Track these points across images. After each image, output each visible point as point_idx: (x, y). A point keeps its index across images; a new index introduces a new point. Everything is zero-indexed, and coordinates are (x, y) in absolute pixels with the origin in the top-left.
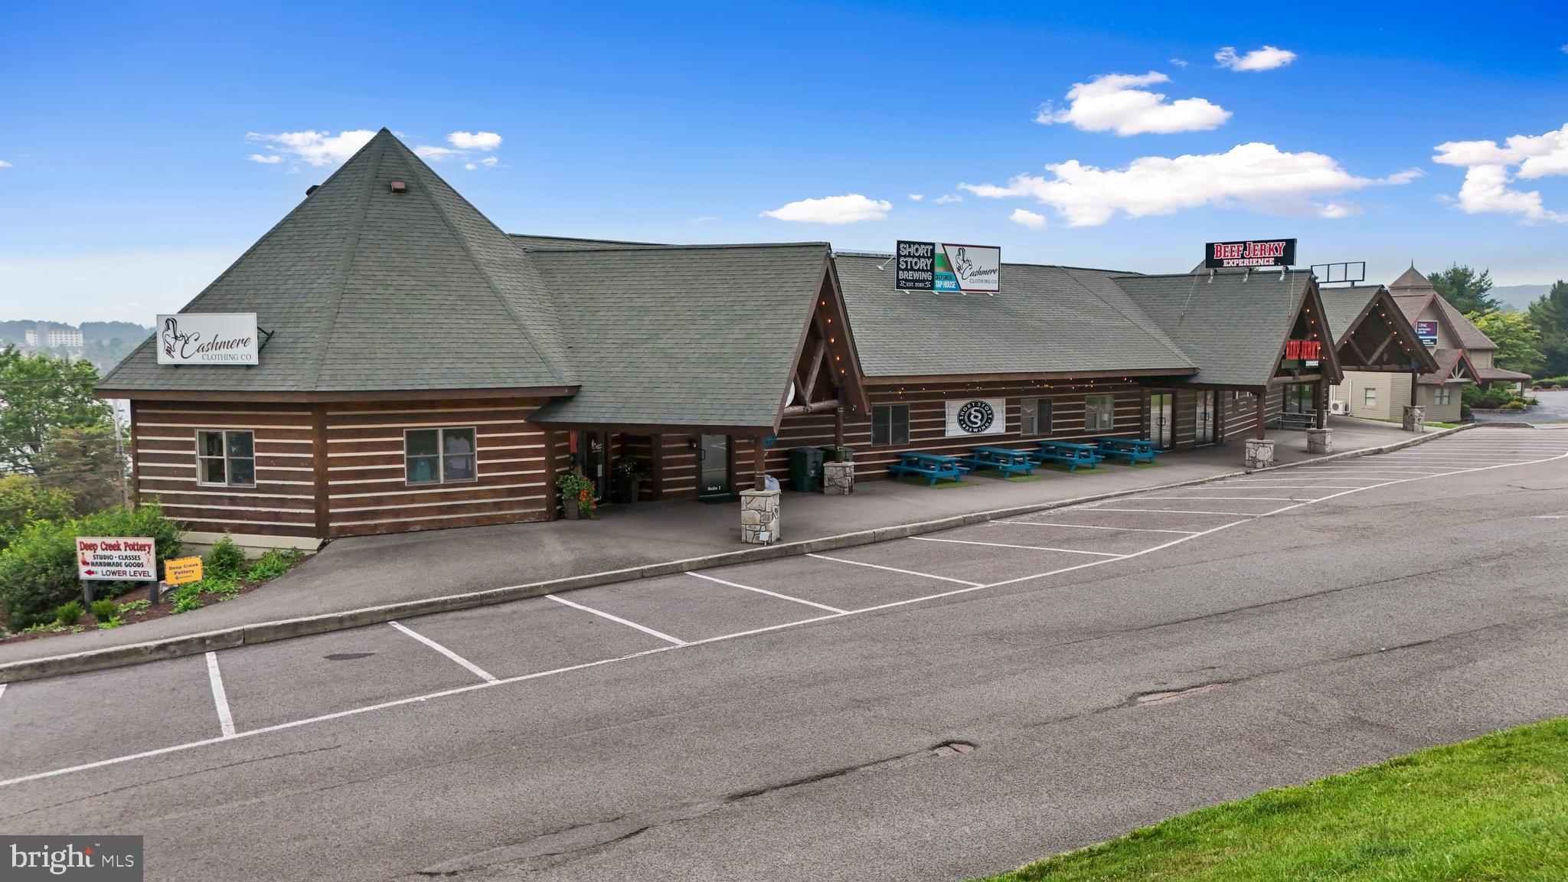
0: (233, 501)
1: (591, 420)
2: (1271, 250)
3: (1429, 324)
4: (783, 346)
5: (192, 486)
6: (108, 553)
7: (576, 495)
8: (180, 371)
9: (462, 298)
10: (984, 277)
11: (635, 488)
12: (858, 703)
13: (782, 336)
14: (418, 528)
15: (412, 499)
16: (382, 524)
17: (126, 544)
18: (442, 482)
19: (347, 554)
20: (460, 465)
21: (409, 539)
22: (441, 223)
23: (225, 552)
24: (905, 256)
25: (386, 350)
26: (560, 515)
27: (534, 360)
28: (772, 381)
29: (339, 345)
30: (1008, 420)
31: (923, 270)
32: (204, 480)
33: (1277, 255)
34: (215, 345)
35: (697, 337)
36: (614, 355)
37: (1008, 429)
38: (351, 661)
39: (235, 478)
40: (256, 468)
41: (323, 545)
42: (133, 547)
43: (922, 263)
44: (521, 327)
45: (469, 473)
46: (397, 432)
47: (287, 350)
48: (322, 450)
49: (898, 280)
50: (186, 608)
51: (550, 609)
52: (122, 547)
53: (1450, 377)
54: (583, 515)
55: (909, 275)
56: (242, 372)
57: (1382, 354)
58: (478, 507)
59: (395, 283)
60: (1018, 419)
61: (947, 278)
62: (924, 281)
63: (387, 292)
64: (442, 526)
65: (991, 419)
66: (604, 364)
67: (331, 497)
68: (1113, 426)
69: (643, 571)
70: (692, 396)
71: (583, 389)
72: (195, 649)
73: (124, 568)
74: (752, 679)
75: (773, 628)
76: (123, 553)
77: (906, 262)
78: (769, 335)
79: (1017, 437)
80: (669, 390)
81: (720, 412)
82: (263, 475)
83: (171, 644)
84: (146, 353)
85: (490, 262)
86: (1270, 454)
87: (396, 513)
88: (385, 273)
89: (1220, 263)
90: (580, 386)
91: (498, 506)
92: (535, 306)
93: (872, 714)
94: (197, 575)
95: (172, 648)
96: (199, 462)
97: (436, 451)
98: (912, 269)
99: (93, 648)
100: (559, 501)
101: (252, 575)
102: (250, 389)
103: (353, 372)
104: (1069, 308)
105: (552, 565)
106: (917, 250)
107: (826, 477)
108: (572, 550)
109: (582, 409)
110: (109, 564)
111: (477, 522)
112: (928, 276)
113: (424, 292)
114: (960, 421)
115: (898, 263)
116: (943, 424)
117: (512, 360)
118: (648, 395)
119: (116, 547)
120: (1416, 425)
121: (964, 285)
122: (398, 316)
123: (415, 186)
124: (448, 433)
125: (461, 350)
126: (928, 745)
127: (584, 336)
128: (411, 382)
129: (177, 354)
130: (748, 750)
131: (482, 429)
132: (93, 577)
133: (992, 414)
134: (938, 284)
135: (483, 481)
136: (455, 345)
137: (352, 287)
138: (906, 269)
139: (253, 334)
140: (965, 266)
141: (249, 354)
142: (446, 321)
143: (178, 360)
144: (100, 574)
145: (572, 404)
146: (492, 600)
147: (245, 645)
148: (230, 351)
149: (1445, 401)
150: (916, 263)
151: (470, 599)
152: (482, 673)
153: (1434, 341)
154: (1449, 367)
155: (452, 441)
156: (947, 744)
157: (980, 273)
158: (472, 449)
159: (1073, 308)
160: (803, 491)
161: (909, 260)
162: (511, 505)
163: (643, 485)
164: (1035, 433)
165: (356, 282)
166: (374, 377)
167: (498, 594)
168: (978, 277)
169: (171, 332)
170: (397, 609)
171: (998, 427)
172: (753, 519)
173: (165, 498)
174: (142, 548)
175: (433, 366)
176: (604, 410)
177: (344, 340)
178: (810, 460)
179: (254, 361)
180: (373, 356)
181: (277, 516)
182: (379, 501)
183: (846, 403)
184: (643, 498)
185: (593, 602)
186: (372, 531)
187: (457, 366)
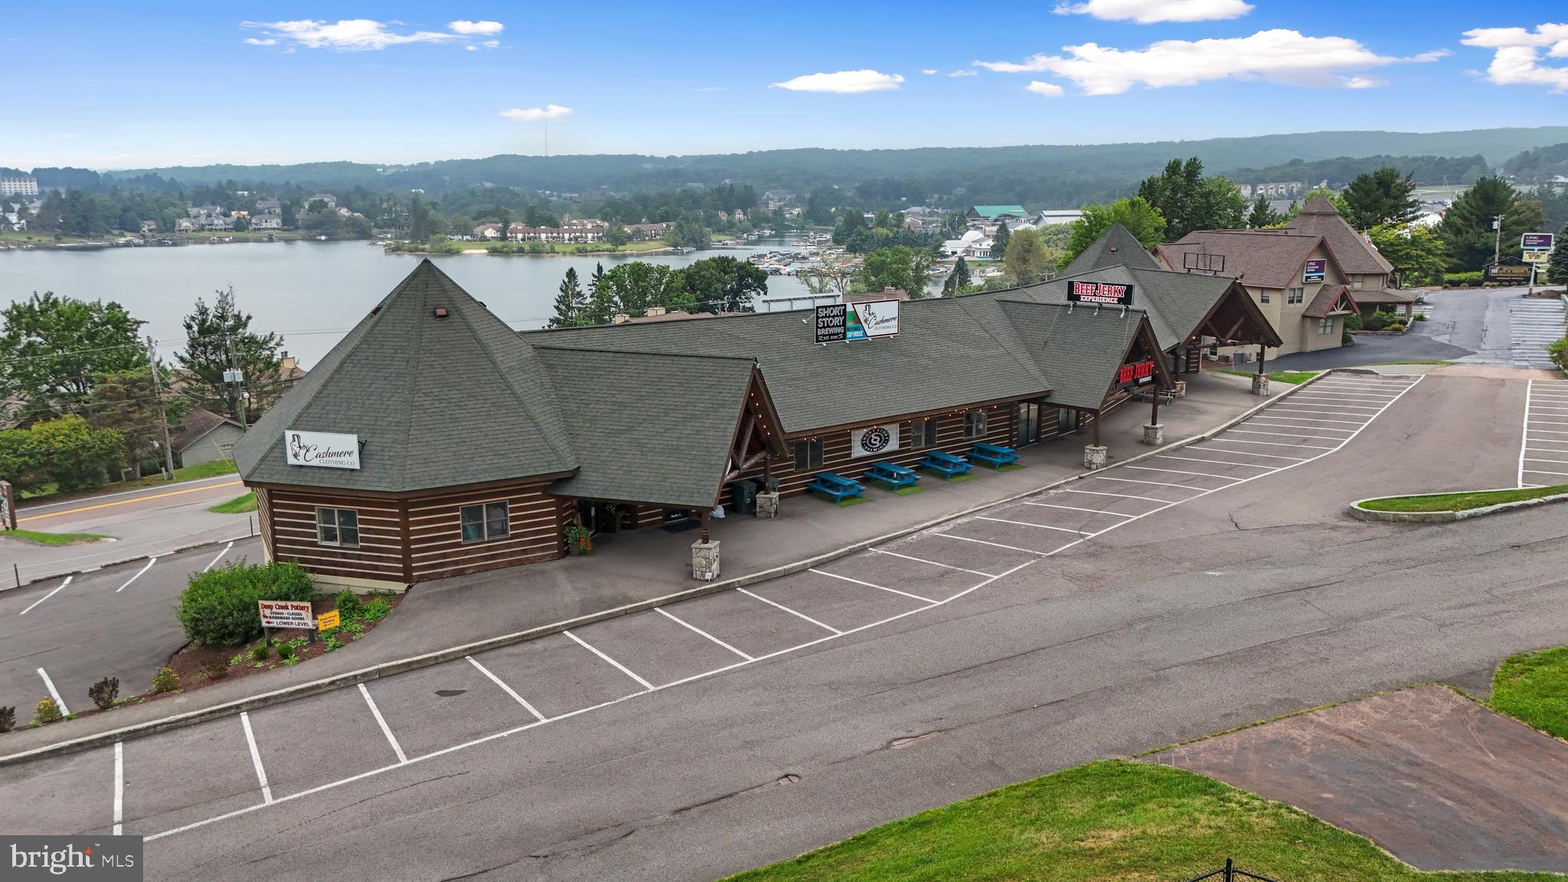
0: (344, 556)
1: (588, 495)
2: (1115, 291)
3: (1318, 263)
4: (721, 442)
5: (315, 544)
6: (280, 611)
7: (578, 541)
8: (303, 470)
9: (494, 404)
10: (886, 324)
11: (618, 522)
12: (748, 745)
13: (720, 434)
14: (471, 571)
15: (467, 552)
16: (447, 571)
17: (292, 606)
18: (486, 539)
19: (427, 597)
20: (498, 526)
21: (466, 581)
22: (474, 341)
23: (348, 601)
24: (822, 317)
25: (446, 454)
26: (567, 553)
27: (546, 451)
28: (713, 470)
29: (413, 453)
30: (901, 439)
31: (837, 326)
32: (322, 540)
33: (1120, 296)
34: (328, 454)
35: (662, 430)
36: (602, 442)
37: (901, 445)
38: (453, 698)
39: (344, 540)
40: (360, 535)
41: (410, 587)
42: (296, 608)
43: (836, 321)
44: (537, 425)
45: (504, 531)
46: (456, 509)
47: (378, 457)
48: (405, 525)
49: (817, 336)
50: (334, 647)
51: (567, 647)
52: (290, 607)
53: (1333, 310)
54: (583, 553)
55: (825, 331)
56: (348, 473)
57: (1237, 330)
58: (511, 554)
59: (446, 397)
60: (908, 438)
61: (856, 329)
62: (837, 334)
63: (442, 405)
64: (487, 568)
65: (888, 440)
66: (595, 450)
67: (413, 556)
68: (986, 433)
69: (626, 610)
70: (658, 479)
71: (581, 469)
72: (352, 682)
73: (291, 621)
74: (691, 722)
75: (707, 674)
76: (290, 611)
77: (824, 322)
78: (711, 433)
79: (909, 450)
80: (642, 474)
81: (678, 493)
82: (364, 540)
83: (337, 680)
84: (277, 453)
85: (511, 368)
86: (1102, 458)
87: (456, 563)
88: (439, 389)
89: (1078, 298)
90: (579, 467)
91: (524, 552)
92: (543, 401)
93: (752, 753)
94: (337, 622)
95: (338, 683)
96: (318, 528)
97: (482, 519)
98: (828, 326)
99: (291, 685)
100: (566, 544)
101: (367, 616)
102: (356, 487)
103: (426, 474)
104: (954, 341)
105: (566, 605)
106: (832, 311)
107: (758, 506)
108: (578, 589)
109: (581, 486)
110: (281, 618)
111: (511, 564)
112: (841, 330)
113: (467, 403)
114: (863, 445)
115: (817, 323)
116: (850, 448)
117: (531, 453)
118: (627, 477)
119: (286, 607)
120: (1261, 390)
121: (869, 332)
122: (451, 425)
123: (453, 310)
124: (487, 506)
125: (497, 448)
126: (776, 777)
127: (580, 424)
128: (464, 478)
129: (301, 458)
130: (685, 779)
131: (512, 501)
132: (271, 625)
133: (888, 436)
134: (849, 334)
135: (513, 537)
136: (492, 445)
137: (417, 404)
138: (824, 327)
139: (355, 448)
140: (871, 318)
141: (355, 462)
142: (484, 425)
143: (302, 462)
144: (276, 623)
145: (574, 481)
146: (529, 638)
147: (381, 678)
148: (339, 459)
149: (1328, 330)
150: (831, 322)
151: (515, 638)
152: (536, 713)
153: (1322, 277)
154: (1331, 302)
155: (493, 511)
156: (786, 776)
157: (882, 321)
158: (506, 515)
159: (957, 341)
160: (741, 513)
161: (825, 320)
162: (533, 551)
163: (624, 518)
164: (923, 446)
165: (420, 399)
166: (440, 476)
167: (533, 633)
168: (882, 325)
169: (296, 443)
170: (470, 648)
171: (893, 445)
172: (700, 563)
173: (302, 560)
174: (303, 608)
175: (478, 463)
176: (596, 487)
177: (417, 449)
178: (746, 492)
179: (357, 466)
180: (437, 459)
181: (376, 568)
182: (445, 556)
183: (773, 452)
184: (624, 527)
185: (596, 641)
186: (441, 576)
187: (495, 461)
